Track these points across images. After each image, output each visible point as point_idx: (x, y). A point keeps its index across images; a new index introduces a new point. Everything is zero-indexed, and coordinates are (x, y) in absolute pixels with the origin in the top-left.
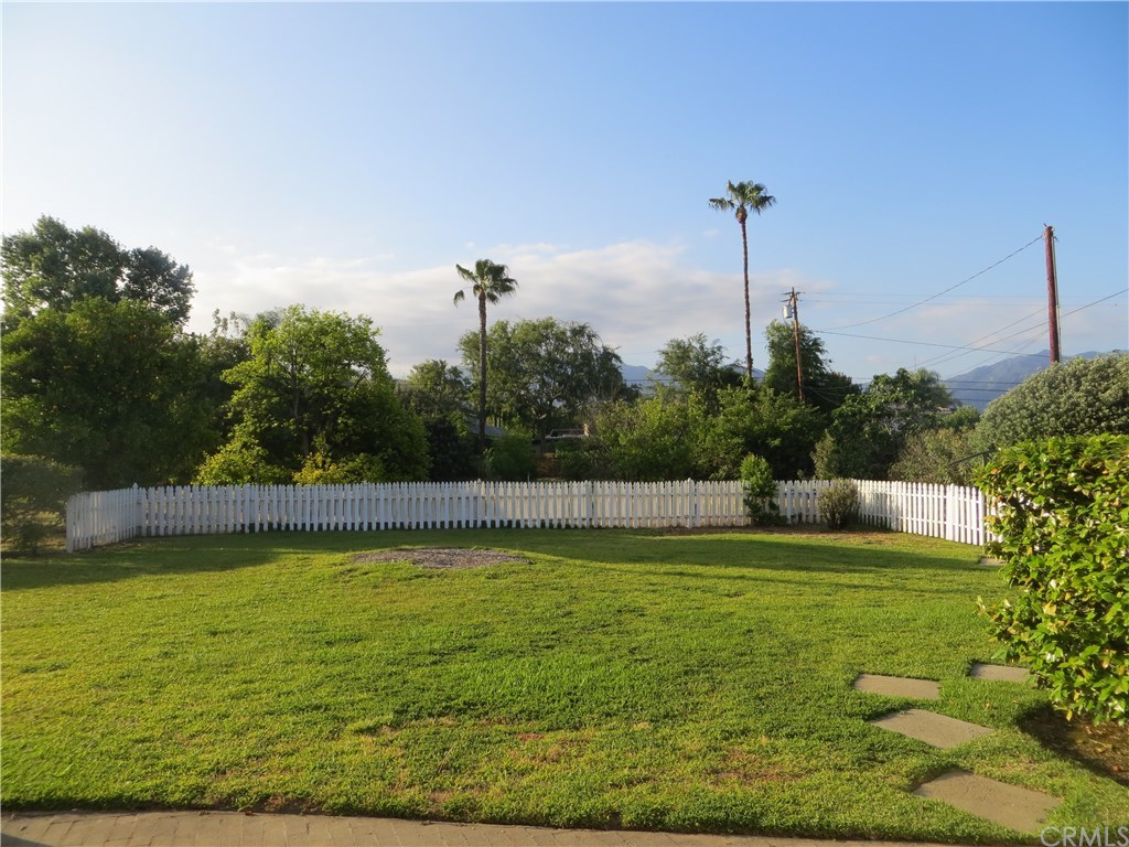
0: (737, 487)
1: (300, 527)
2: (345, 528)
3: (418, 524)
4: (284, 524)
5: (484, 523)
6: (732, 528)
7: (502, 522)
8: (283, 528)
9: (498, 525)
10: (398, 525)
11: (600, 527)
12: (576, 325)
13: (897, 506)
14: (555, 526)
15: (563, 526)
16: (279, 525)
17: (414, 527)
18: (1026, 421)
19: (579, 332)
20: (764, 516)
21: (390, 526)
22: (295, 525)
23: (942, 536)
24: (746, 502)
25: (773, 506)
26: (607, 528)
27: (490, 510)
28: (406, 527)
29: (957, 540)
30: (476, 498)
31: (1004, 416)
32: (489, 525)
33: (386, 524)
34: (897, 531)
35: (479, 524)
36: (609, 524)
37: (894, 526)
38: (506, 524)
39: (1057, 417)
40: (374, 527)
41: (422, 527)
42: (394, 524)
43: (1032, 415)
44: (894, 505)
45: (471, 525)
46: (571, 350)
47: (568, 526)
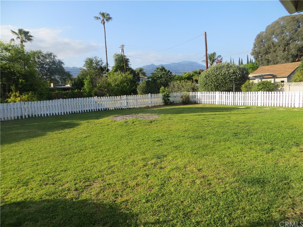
0: (161, 95)
1: (40, 115)
2: (56, 114)
3: (79, 111)
4: (34, 115)
5: (99, 109)
6: (160, 106)
7: (104, 109)
8: (34, 116)
9: (103, 110)
10: (73, 112)
11: (129, 108)
13: (200, 98)
14: (118, 109)
15: (120, 109)
16: (32, 115)
17: (78, 112)
18: (215, 77)
19: (50, 55)
20: (167, 102)
21: (71, 113)
22: (38, 115)
23: (214, 103)
24: (163, 99)
25: (169, 100)
26: (131, 108)
27: (100, 105)
28: (76, 112)
29: (219, 104)
30: (96, 102)
31: (208, 76)
32: (100, 110)
33: (69, 112)
34: (200, 103)
35: (97, 110)
36: (132, 107)
37: (199, 102)
38: (105, 109)
39: (222, 76)
40: (66, 113)
41: (81, 112)
42: (72, 112)
43: (216, 76)
44: (198, 97)
45: (95, 110)
46: (48, 60)
47: (121, 108)
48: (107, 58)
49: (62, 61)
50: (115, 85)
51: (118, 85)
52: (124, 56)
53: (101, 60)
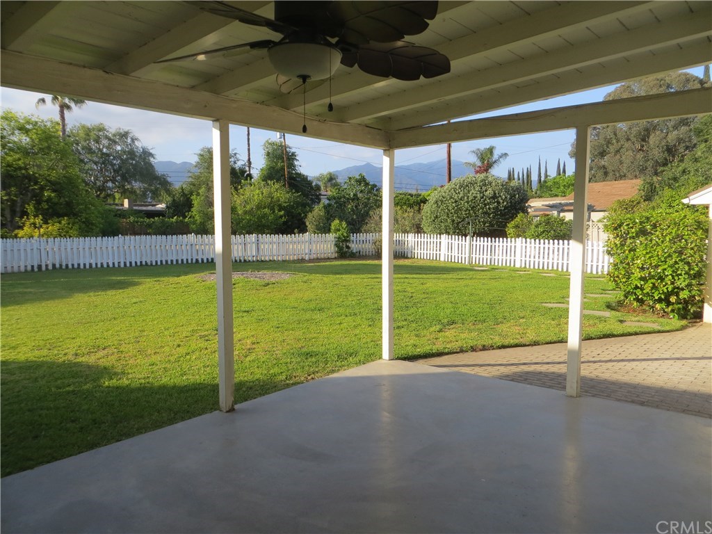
0: (331, 237)
1: (76, 266)
2: (108, 266)
3: (156, 262)
4: (64, 264)
5: (197, 260)
6: (328, 259)
7: (207, 259)
8: (64, 267)
9: (205, 261)
10: (144, 263)
11: (262, 261)
12: (121, 131)
13: (412, 246)
14: (238, 261)
15: (243, 261)
16: (61, 265)
17: (154, 264)
18: (454, 205)
19: (124, 135)
20: (344, 252)
21: (139, 264)
22: (73, 265)
23: (438, 259)
24: (336, 245)
25: (348, 247)
26: (266, 261)
27: (200, 253)
28: (149, 264)
29: (446, 260)
30: (192, 245)
31: (442, 201)
32: (200, 261)
33: (136, 262)
34: (411, 257)
35: (194, 261)
36: (267, 259)
37: (409, 256)
38: (210, 261)
39: (468, 202)
40: (128, 265)
41: (159, 263)
42: (141, 262)
43: (456, 202)
44: (410, 245)
45: (190, 261)
46: (119, 148)
47: (245, 261)
48: (249, 150)
49: (151, 151)
50: (245, 213)
51: (250, 212)
52: (286, 147)
53: (235, 154)
